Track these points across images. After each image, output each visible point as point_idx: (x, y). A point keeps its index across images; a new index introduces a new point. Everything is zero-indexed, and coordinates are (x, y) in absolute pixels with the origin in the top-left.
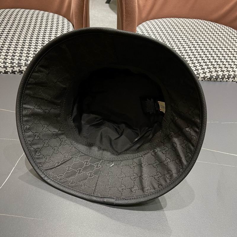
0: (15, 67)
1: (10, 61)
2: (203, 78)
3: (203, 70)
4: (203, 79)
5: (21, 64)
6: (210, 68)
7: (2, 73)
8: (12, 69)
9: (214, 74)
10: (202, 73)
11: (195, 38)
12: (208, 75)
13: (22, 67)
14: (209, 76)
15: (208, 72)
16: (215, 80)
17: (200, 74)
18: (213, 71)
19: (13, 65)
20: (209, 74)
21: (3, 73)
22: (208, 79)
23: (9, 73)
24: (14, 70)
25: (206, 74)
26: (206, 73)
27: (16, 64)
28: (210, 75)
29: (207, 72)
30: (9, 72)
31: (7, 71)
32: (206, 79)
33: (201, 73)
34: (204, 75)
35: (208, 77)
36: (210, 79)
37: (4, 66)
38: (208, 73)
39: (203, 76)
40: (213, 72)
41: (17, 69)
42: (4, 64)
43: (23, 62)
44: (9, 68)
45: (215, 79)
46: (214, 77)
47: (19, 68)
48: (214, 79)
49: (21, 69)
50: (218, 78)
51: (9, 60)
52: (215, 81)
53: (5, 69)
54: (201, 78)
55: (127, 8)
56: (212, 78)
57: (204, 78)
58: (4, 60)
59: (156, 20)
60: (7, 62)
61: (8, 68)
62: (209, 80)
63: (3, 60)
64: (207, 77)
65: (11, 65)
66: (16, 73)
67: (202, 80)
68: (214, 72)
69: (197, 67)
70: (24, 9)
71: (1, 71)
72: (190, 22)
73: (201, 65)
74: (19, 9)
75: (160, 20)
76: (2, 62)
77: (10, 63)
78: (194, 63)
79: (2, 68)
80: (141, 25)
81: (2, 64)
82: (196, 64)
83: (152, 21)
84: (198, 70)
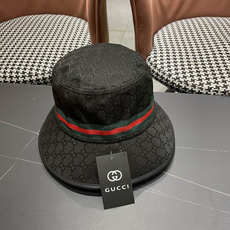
0: (26, 77)
1: (22, 70)
2: (223, 92)
3: (224, 83)
4: (223, 94)
5: (32, 74)
7: (14, 83)
8: (23, 78)
10: (223, 86)
11: (223, 43)
13: (33, 77)
17: (220, 88)
19: (24, 75)
23: (20, 83)
24: (25, 80)
25: (227, 88)
26: (228, 86)
27: (27, 74)
30: (21, 81)
31: (18, 80)
32: (227, 93)
33: (221, 86)
34: (225, 88)
37: (16, 76)
39: (223, 91)
41: (27, 79)
42: (16, 74)
43: (34, 72)
44: (21, 77)
47: (30, 78)
49: (31, 79)
51: (22, 69)
53: (17, 79)
54: (221, 92)
57: (225, 92)
58: (17, 70)
59: (184, 21)
60: (20, 72)
61: (19, 78)
63: (16, 70)
65: (23, 75)
66: (27, 82)
67: (222, 95)
69: (217, 79)
70: (51, 15)
71: (14, 80)
72: (223, 22)
73: (223, 76)
74: (46, 15)
75: (189, 20)
76: (15, 72)
77: (22, 72)
78: (215, 74)
79: (15, 78)
80: (165, 27)
81: (15, 74)
82: (217, 75)
83: (179, 22)
84: (217, 83)
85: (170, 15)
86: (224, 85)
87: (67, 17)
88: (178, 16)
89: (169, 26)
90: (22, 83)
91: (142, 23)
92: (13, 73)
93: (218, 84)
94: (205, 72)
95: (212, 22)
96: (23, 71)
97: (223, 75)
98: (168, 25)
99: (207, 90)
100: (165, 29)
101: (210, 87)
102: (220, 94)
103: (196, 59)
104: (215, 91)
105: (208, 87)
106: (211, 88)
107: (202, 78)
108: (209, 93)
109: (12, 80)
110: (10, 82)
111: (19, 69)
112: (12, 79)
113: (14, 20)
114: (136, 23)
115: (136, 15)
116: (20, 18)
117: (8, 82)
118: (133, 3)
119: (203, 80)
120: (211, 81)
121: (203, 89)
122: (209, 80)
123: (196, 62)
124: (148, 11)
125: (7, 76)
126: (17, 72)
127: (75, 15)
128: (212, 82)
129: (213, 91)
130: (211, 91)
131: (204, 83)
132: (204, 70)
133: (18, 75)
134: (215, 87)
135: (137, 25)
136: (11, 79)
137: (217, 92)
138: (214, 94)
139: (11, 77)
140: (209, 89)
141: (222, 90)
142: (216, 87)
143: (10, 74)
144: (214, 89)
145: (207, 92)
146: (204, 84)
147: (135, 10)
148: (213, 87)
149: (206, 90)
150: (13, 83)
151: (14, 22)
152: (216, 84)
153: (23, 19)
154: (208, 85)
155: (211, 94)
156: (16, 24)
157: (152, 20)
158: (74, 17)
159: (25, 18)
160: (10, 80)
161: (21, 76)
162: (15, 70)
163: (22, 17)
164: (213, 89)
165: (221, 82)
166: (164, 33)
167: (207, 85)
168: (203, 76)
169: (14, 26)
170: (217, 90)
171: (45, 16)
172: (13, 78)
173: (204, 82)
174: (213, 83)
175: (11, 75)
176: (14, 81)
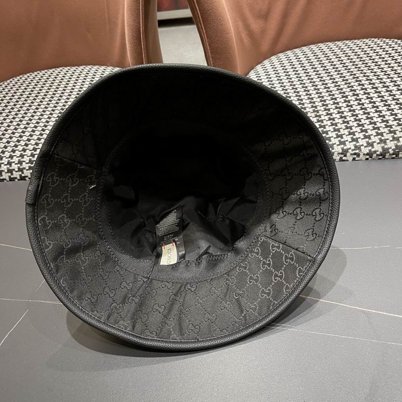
1: (28, 158)
2: (367, 154)
3: (367, 140)
4: (367, 157)
6: (382, 134)
7: (16, 180)
9: (391, 145)
10: (365, 145)
11: (358, 78)
12: (378, 148)
14: (380, 150)
15: (379, 141)
16: (394, 156)
17: (362, 147)
18: (388, 139)
20: (379, 145)
21: (18, 180)
22: (377, 155)
23: (27, 179)
25: (373, 147)
26: (374, 144)
28: (383, 148)
29: (375, 142)
30: (27, 177)
31: (23, 175)
32: (375, 155)
33: (363, 145)
34: (370, 148)
35: (378, 153)
36: (383, 155)
37: (19, 168)
38: (378, 143)
39: (368, 152)
40: (388, 141)
42: (19, 165)
44: (27, 170)
45: (393, 154)
46: (391, 151)
48: (390, 155)
50: (399, 152)
51: (28, 156)
52: (394, 158)
53: (20, 173)
54: (364, 154)
55: (212, 45)
56: (386, 153)
57: (370, 154)
58: (20, 158)
60: (24, 161)
61: (25, 171)
62: (381, 157)
63: (18, 159)
64: (375, 152)
65: (30, 165)
67: (367, 159)
68: (391, 141)
69: (354, 135)
70: (69, 68)
71: (15, 176)
72: (354, 47)
73: (364, 129)
74: (61, 68)
75: (297, 51)
76: (17, 162)
77: (28, 161)
78: (351, 128)
79: (16, 172)
80: (259, 65)
81: (16, 166)
82: (353, 128)
83: (281, 55)
84: (356, 140)
85: (265, 46)
86: (368, 143)
87: (96, 67)
88: (280, 46)
89: (266, 63)
90: (29, 178)
91: (220, 58)
92: (13, 164)
93: (357, 142)
94: (334, 127)
95: (336, 50)
96: (30, 159)
97: (364, 127)
98: (264, 62)
99: (341, 154)
100: (261, 68)
101: (345, 148)
102: (364, 158)
103: (316, 108)
104: (355, 154)
105: (343, 149)
106: (347, 151)
107: (331, 136)
108: (344, 158)
109: (12, 177)
110: (8, 180)
111: (22, 156)
112: (12, 174)
113: (8, 81)
114: (211, 59)
115: (208, 46)
116: (18, 78)
117: (5, 179)
118: (202, 28)
119: (332, 139)
120: (346, 139)
121: (334, 153)
122: (342, 138)
123: (318, 112)
124: (227, 38)
125: (3, 171)
126: (20, 163)
127: (108, 64)
128: (347, 141)
129: (351, 154)
130: (348, 154)
131: (335, 144)
132: (331, 123)
133: (21, 167)
134: (353, 148)
135: (211, 62)
136: (10, 174)
137: (358, 155)
138: (354, 159)
139: (10, 171)
140: (344, 152)
141: (365, 150)
142: (356, 146)
143: (8, 166)
144: (353, 150)
145: (341, 158)
146: (335, 146)
147: (206, 38)
148: (350, 149)
149: (339, 154)
150: (14, 180)
151: (8, 84)
152: (355, 143)
153: (23, 79)
154: (342, 146)
155: (348, 161)
156: (12, 88)
157: (236, 52)
158: (108, 66)
159: (26, 76)
160: (10, 177)
161: (27, 168)
162: (16, 160)
163: (21, 76)
164: (350, 151)
165: (362, 139)
166: (259, 74)
167: (339, 146)
168: (332, 132)
169: (9, 91)
170: (357, 151)
171: (59, 70)
172: (14, 172)
173: (334, 142)
174: (350, 142)
175: (11, 168)
176: (16, 178)
